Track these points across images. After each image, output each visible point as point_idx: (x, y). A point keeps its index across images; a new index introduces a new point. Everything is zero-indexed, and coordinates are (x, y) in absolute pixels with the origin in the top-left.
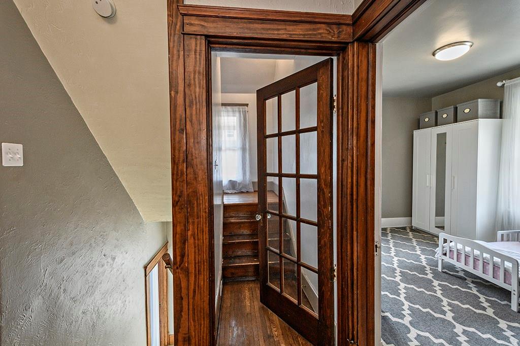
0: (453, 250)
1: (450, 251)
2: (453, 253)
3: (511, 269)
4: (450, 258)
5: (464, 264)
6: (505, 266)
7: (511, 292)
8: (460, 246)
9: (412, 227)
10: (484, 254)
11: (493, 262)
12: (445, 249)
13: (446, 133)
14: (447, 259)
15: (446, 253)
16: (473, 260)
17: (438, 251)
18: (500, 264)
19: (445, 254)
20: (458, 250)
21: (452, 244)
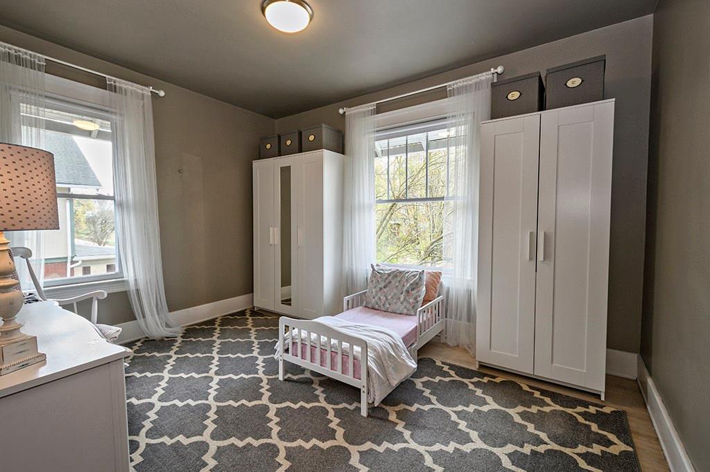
0: (297, 341)
1: (293, 343)
2: (297, 346)
3: (360, 355)
4: (293, 355)
5: (309, 362)
6: (354, 353)
7: (360, 389)
8: (304, 334)
9: (254, 308)
10: (332, 340)
11: (342, 350)
12: (286, 342)
13: (290, 167)
14: (289, 358)
15: (288, 349)
16: (319, 352)
17: (277, 347)
18: (349, 351)
19: (287, 351)
20: (302, 340)
21: (296, 331)
